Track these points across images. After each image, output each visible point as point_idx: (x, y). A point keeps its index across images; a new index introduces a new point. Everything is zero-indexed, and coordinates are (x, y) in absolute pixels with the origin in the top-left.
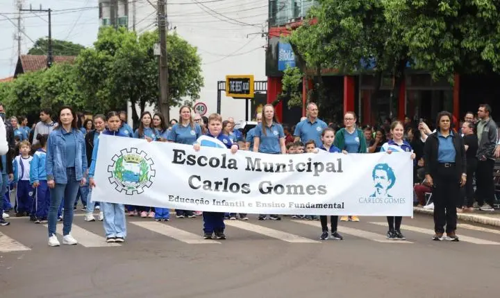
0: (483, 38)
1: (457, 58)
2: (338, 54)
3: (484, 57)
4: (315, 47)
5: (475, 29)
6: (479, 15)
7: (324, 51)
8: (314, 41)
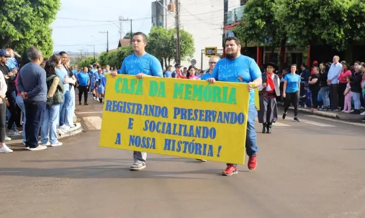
0: (323, 29)
1: (310, 38)
2: (254, 36)
3: (322, 37)
4: (244, 32)
5: (319, 24)
6: (321, 18)
7: (248, 34)
8: (243, 30)
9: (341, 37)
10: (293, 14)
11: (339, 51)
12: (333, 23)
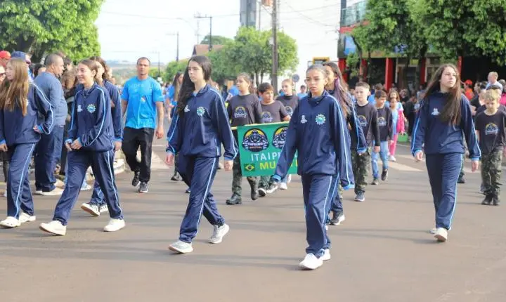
0: (478, 33)
1: (460, 46)
2: (381, 42)
3: (477, 45)
4: (366, 37)
5: (473, 27)
6: (476, 18)
7: (371, 39)
8: (365, 34)
9: (503, 45)
10: (435, 12)
11: (501, 65)
12: (492, 24)
